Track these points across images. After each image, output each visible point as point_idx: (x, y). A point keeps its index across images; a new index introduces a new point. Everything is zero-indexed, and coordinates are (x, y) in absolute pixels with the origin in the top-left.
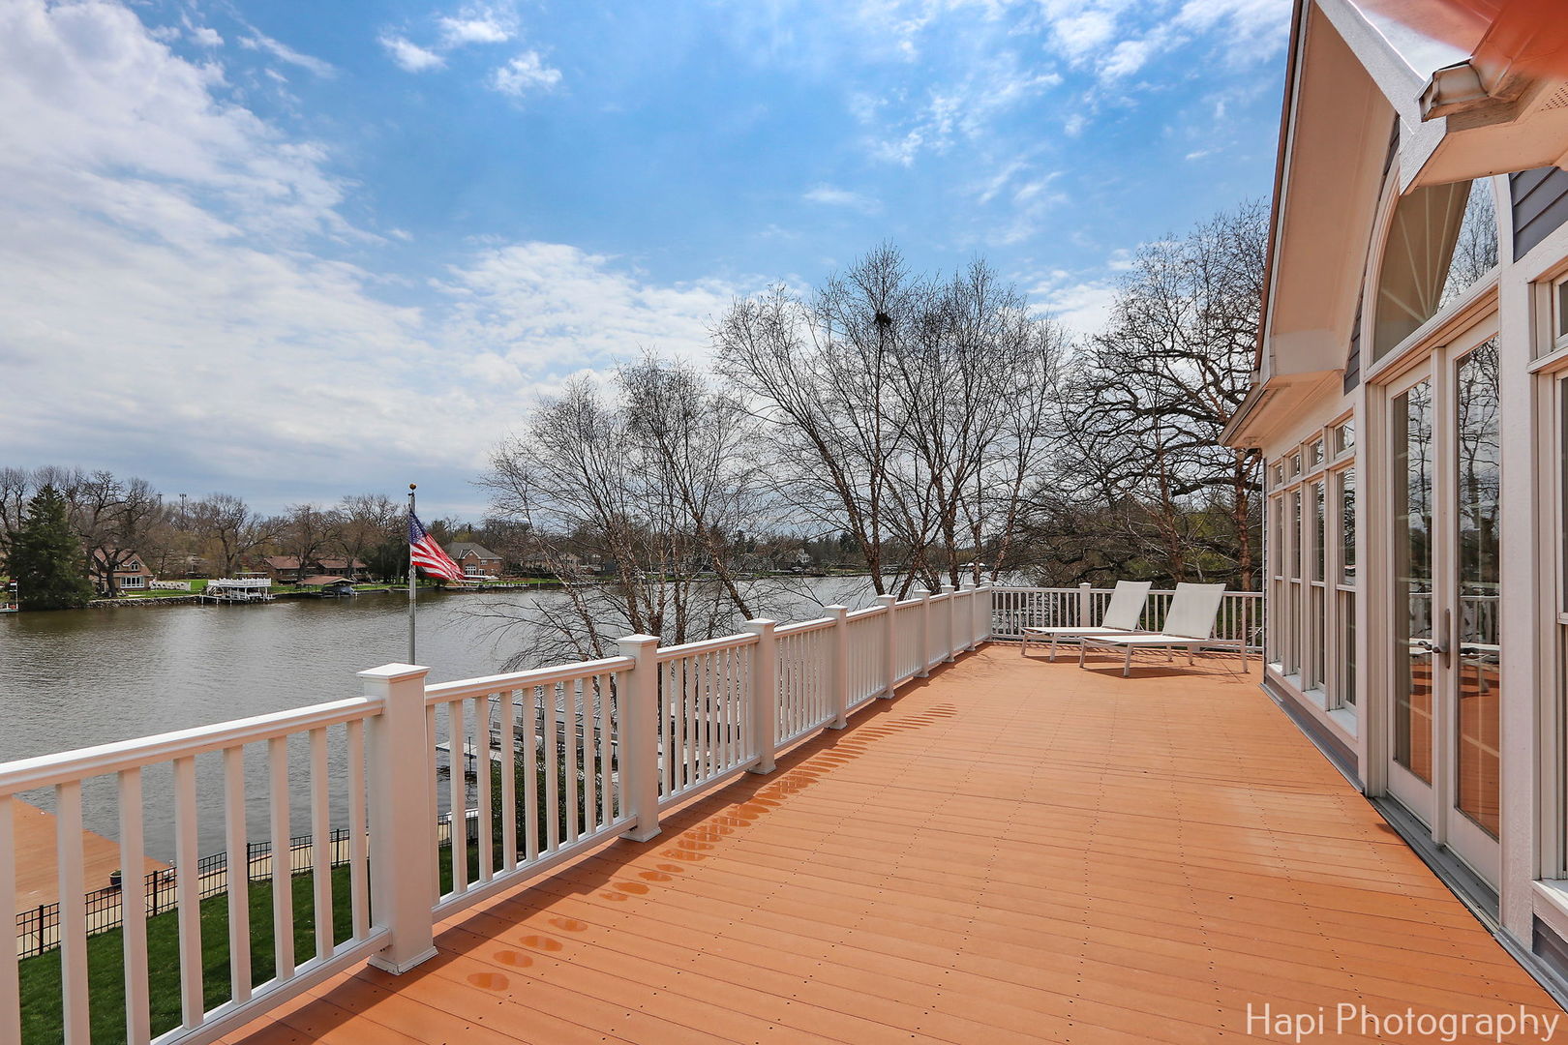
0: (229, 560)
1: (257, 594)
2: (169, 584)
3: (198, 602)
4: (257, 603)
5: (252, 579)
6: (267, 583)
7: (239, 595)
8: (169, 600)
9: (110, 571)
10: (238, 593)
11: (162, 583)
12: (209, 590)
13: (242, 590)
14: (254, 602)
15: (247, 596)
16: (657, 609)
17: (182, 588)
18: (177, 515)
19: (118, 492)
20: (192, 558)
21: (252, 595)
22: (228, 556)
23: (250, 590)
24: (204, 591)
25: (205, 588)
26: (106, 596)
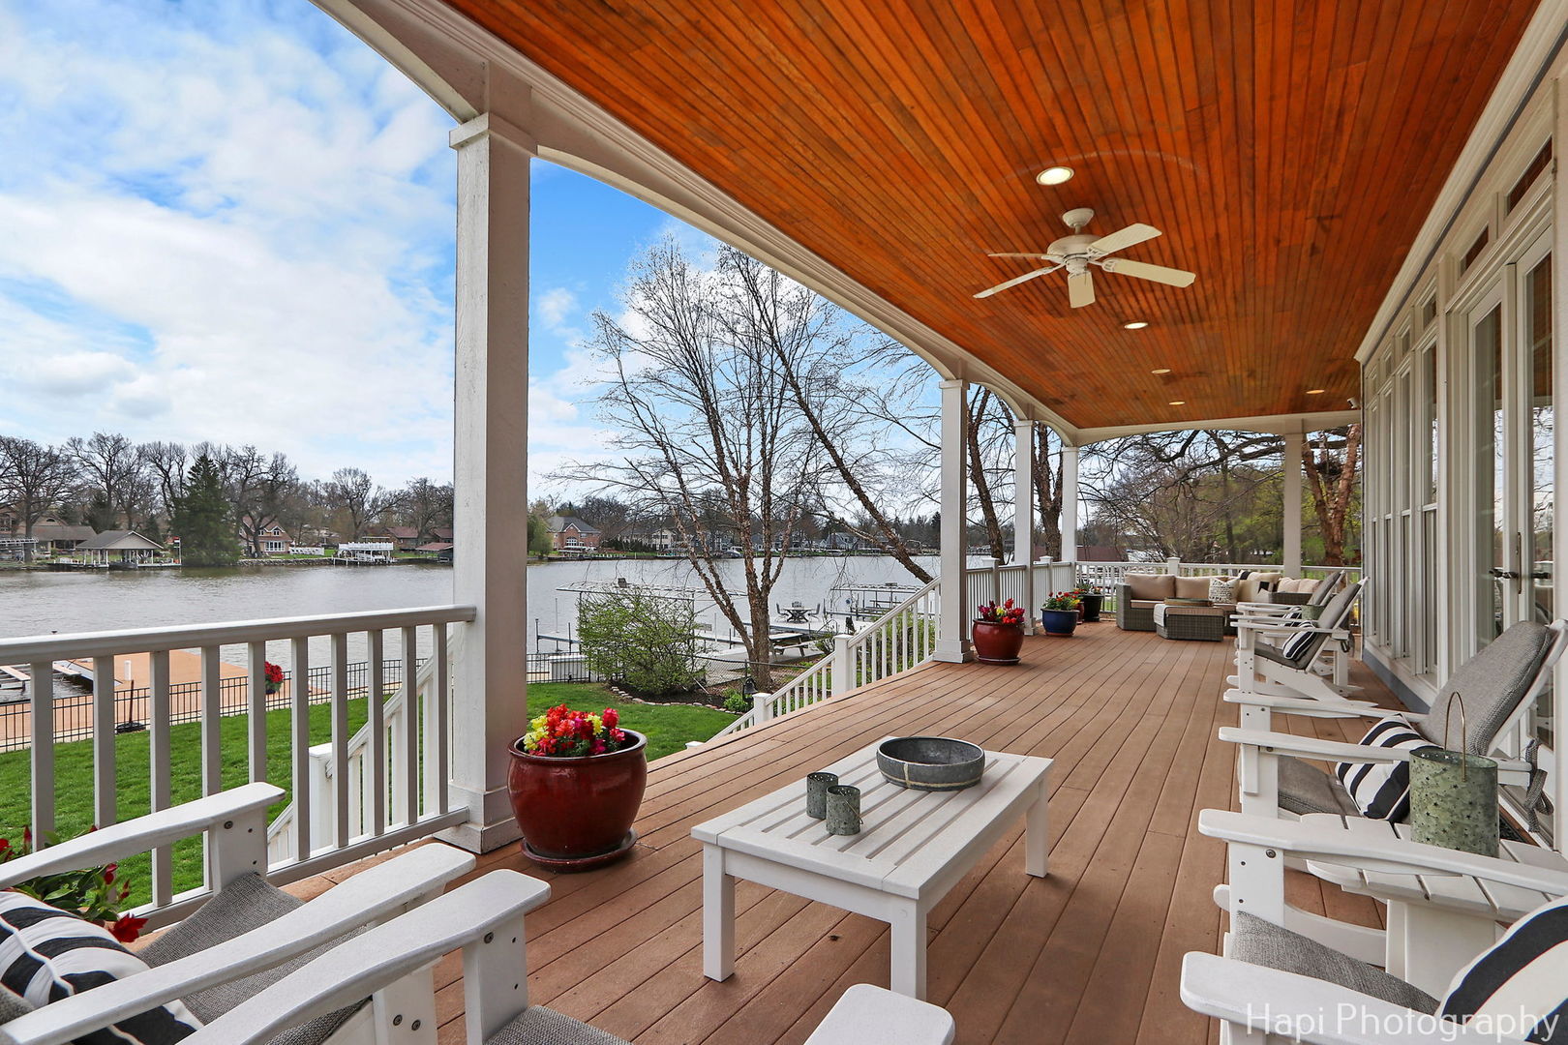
0: (357, 527)
1: (380, 557)
2: (306, 550)
3: (330, 563)
4: (383, 563)
5: (377, 543)
6: (389, 546)
7: (365, 559)
8: (306, 561)
9: (255, 536)
10: (364, 555)
11: (299, 549)
12: (340, 553)
13: (368, 552)
14: (379, 564)
15: (372, 558)
16: (744, 472)
17: (317, 553)
18: (311, 494)
19: (261, 464)
20: (325, 532)
21: (376, 557)
22: (356, 524)
23: (375, 553)
24: (335, 555)
25: (336, 553)
26: (253, 556)
